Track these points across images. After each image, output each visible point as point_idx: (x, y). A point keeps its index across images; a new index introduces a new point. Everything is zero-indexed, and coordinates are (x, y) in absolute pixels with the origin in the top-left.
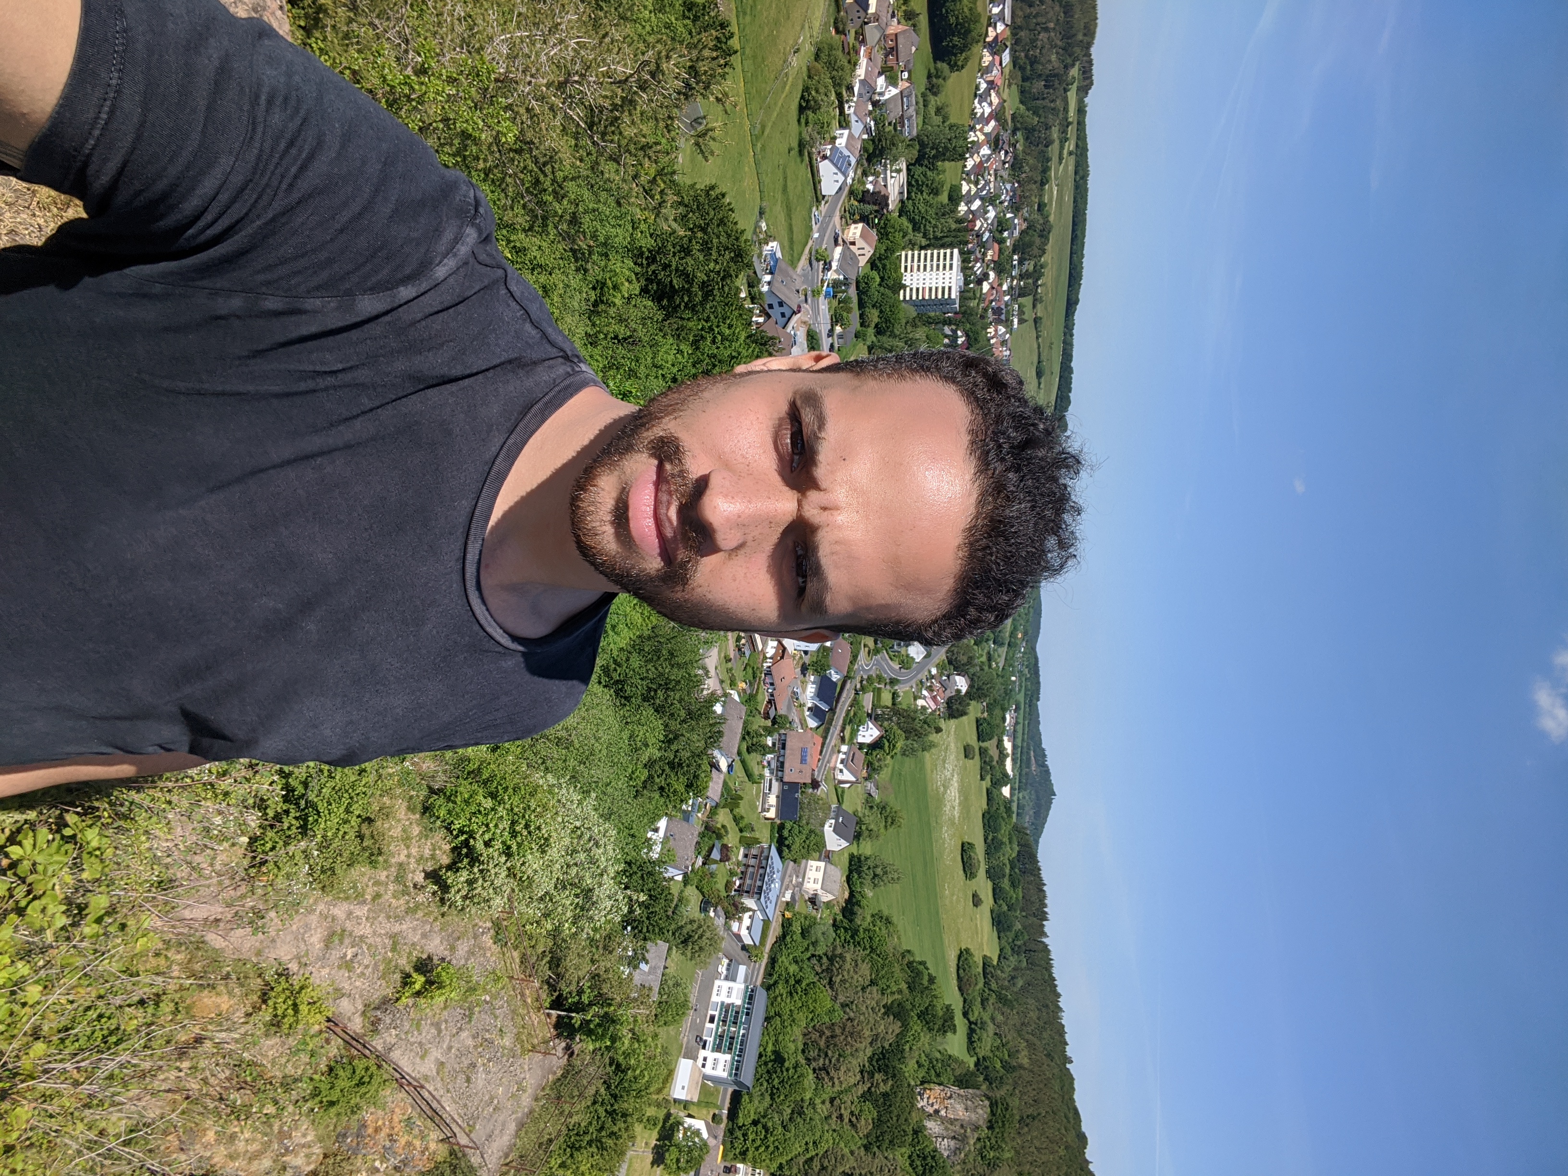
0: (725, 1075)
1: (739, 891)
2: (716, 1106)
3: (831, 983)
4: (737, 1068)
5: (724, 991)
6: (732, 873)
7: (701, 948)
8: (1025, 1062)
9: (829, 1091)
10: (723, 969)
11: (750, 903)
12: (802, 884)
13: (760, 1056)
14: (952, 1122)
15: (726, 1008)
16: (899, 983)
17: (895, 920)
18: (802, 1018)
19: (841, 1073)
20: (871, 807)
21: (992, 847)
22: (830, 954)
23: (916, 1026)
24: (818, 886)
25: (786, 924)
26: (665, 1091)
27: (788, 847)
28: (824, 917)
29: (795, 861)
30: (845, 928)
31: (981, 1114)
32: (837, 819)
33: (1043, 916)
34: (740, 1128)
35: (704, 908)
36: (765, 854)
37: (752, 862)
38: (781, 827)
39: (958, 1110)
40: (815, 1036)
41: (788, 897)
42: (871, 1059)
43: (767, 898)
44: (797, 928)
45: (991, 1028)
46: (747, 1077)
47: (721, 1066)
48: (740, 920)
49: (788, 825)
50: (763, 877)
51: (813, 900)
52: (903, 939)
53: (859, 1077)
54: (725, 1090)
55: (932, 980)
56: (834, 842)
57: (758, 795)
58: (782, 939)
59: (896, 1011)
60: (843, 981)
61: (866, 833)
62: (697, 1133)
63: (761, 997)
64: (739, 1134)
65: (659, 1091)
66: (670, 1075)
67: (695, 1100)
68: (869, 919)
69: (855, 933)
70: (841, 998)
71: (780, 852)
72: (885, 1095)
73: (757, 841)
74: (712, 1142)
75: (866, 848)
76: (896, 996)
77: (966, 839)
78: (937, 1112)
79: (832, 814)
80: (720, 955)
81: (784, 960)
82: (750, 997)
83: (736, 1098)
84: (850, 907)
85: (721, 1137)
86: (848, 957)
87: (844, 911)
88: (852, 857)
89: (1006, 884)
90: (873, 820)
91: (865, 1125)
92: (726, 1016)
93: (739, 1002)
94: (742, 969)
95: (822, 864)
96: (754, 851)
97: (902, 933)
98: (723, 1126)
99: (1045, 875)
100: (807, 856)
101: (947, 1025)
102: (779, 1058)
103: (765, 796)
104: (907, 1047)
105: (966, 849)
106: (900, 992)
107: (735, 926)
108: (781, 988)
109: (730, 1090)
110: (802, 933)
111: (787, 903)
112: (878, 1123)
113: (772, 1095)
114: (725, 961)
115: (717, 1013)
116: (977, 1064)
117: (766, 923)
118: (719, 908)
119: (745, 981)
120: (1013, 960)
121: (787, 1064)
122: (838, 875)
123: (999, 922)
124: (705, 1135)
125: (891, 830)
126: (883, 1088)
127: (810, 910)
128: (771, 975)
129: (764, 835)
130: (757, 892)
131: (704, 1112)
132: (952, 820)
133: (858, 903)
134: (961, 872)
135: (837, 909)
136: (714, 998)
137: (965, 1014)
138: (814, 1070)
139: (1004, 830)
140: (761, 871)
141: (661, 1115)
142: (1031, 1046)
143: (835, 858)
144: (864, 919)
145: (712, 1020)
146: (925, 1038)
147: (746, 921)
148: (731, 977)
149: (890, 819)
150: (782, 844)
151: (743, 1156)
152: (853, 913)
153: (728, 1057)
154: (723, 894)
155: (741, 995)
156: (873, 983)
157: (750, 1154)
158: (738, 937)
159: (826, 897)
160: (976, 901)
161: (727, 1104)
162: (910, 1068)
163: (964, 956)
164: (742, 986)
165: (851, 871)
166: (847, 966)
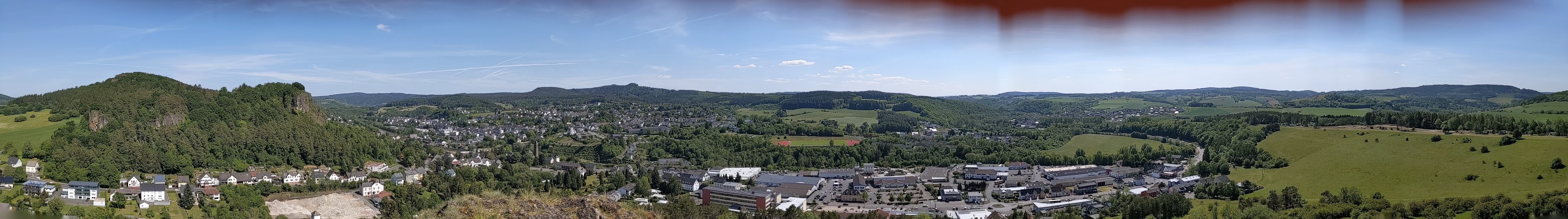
0: (96, 191)
1: (38, 194)
2: (106, 192)
3: (64, 161)
4: (94, 188)
5: (71, 195)
6: (33, 197)
7: (58, 204)
8: (79, 100)
9: (96, 158)
10: (64, 196)
11: (42, 190)
12: (34, 173)
13: (89, 181)
14: (99, 121)
15: (76, 194)
16: (61, 139)
17: (42, 142)
18: (76, 169)
19: (90, 155)
20: (6, 152)
21: (15, 112)
22: (55, 162)
23: (74, 133)
24: (34, 168)
25: (48, 177)
26: (104, 208)
27: (22, 179)
28: (44, 164)
29: (27, 176)
30: (47, 158)
31: (95, 112)
32: (11, 164)
33: (35, 95)
34: (110, 184)
35: (46, 205)
36: (25, 186)
37: (28, 190)
38: (16, 182)
39: (95, 119)
40: (81, 164)
41: (39, 178)
42: (85, 146)
43: (40, 184)
44: (48, 174)
45: (71, 110)
46: (96, 184)
47: (94, 193)
48: (48, 192)
49: (15, 180)
50: (33, 187)
51: (39, 169)
52: (48, 139)
53: (91, 150)
54: (101, 190)
55: (59, 129)
56: (19, 164)
57: (5, 191)
58: (52, 178)
59: (70, 140)
60: (63, 157)
61: (15, 153)
62: (113, 196)
63: (71, 183)
64: (112, 184)
65: (104, 210)
66: (99, 208)
67: (105, 199)
68: (43, 151)
69: (47, 155)
70: (68, 157)
71: (24, 182)
72: (94, 141)
73: (21, 190)
74: (116, 191)
75: (20, 153)
76: (66, 140)
77: (14, 120)
78: (97, 125)
79: (10, 165)
80: (60, 197)
81: (59, 177)
82: (72, 187)
83: (102, 186)
84: (40, 157)
85: (114, 189)
86: (55, 156)
87: (41, 159)
88: (23, 158)
89: (27, 107)
90: (11, 151)
91: (104, 146)
92: (79, 193)
93: (74, 190)
94: (64, 190)
95: (27, 167)
96: (25, 190)
97: (46, 140)
98: (111, 189)
99: (23, 95)
100: (25, 172)
101: (72, 124)
102: (89, 175)
103: (6, 188)
104: (80, 136)
105: (17, 121)
106: (64, 139)
107: (50, 194)
108: (68, 177)
109: (100, 189)
110: (50, 172)
111: (41, 178)
112: (102, 142)
113: (100, 175)
114: (62, 196)
115: (78, 196)
116: (82, 114)
117: (48, 184)
118: (45, 200)
119: (67, 188)
120: (50, 105)
121: (90, 172)
122: (30, 162)
123: (39, 109)
124: (114, 194)
125: (13, 145)
126: (93, 142)
127: (42, 170)
128: (64, 180)
129: (19, 187)
130: (38, 188)
131: (107, 195)
132: (8, 125)
133: (38, 155)
134: (24, 122)
135: (41, 161)
136: (74, 198)
137: (68, 118)
138: (91, 163)
139: (9, 108)
140: (31, 187)
141: (110, 208)
142: (74, 99)
143: (24, 163)
144: (43, 152)
145: (81, 197)
146: (77, 130)
147: (48, 190)
148: (67, 193)
149: (10, 145)
150: (22, 181)
151: (118, 182)
152: (42, 156)
153: (91, 191)
154: (40, 199)
155: (72, 190)
156: (63, 148)
157: (117, 180)
158: (53, 193)
159: (37, 165)
160: (33, 116)
161: (105, 189)
162: (86, 134)
163: (50, 120)
164: (69, 189)
165: (28, 158)
166: (58, 156)
